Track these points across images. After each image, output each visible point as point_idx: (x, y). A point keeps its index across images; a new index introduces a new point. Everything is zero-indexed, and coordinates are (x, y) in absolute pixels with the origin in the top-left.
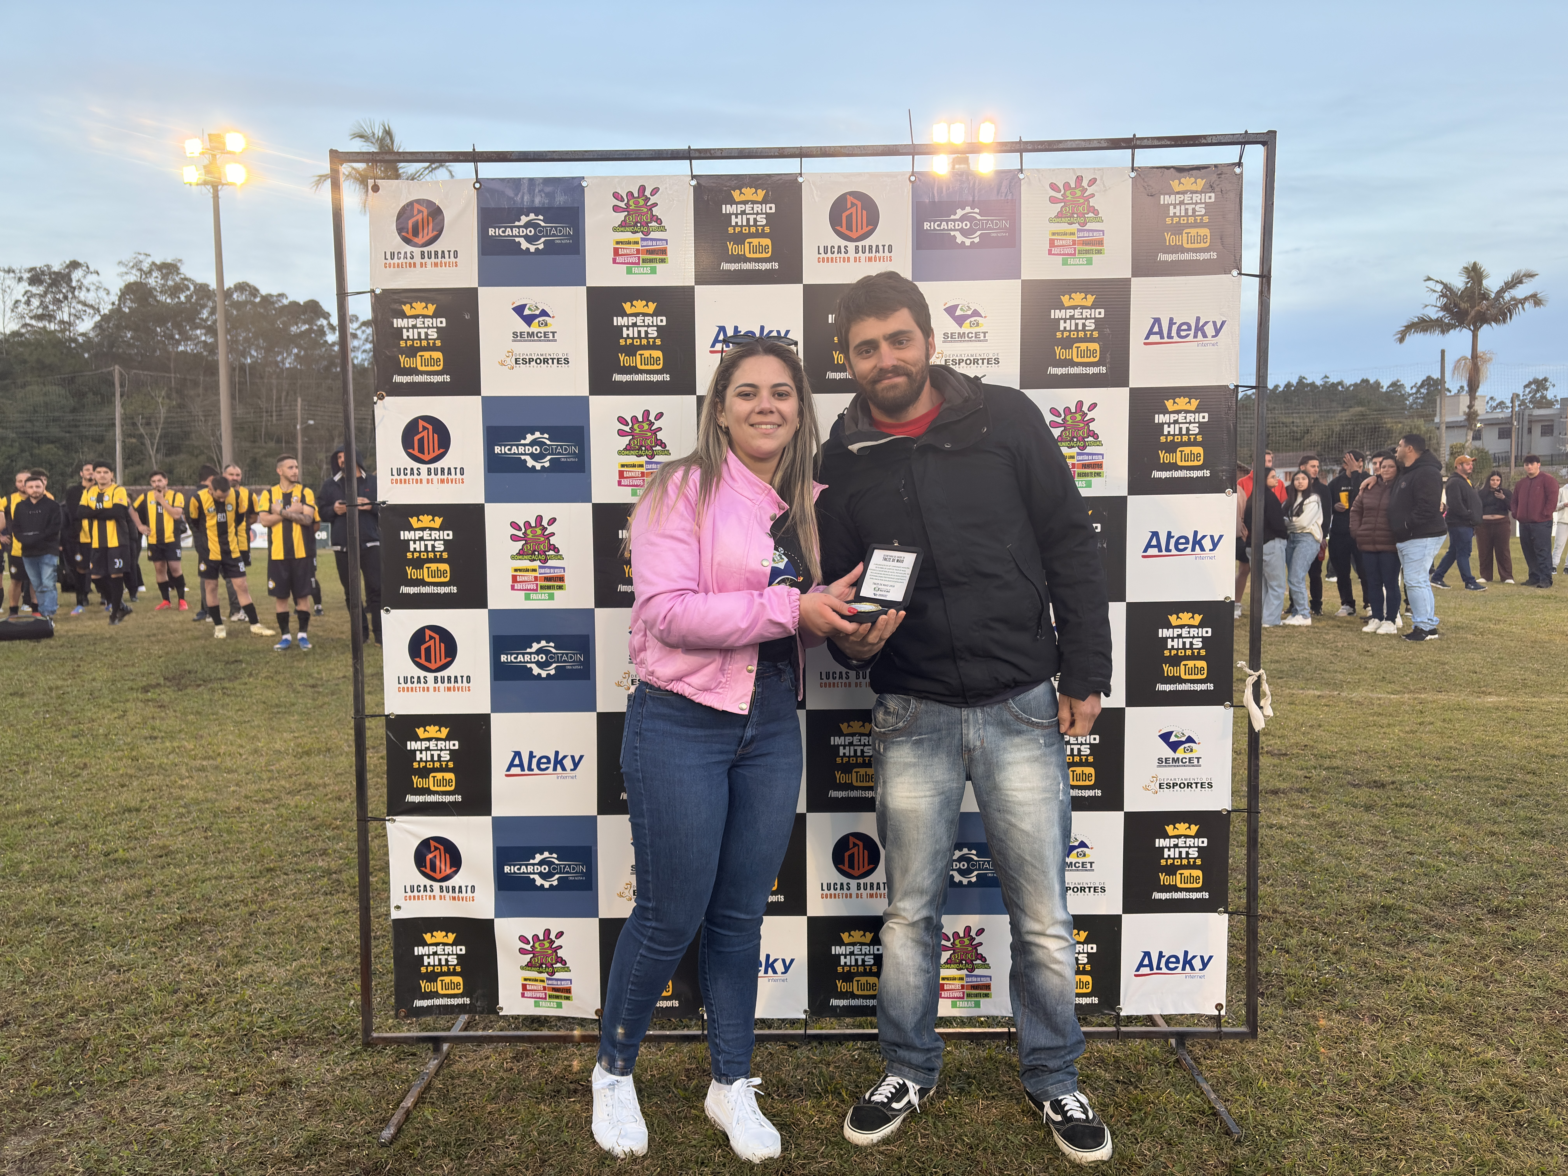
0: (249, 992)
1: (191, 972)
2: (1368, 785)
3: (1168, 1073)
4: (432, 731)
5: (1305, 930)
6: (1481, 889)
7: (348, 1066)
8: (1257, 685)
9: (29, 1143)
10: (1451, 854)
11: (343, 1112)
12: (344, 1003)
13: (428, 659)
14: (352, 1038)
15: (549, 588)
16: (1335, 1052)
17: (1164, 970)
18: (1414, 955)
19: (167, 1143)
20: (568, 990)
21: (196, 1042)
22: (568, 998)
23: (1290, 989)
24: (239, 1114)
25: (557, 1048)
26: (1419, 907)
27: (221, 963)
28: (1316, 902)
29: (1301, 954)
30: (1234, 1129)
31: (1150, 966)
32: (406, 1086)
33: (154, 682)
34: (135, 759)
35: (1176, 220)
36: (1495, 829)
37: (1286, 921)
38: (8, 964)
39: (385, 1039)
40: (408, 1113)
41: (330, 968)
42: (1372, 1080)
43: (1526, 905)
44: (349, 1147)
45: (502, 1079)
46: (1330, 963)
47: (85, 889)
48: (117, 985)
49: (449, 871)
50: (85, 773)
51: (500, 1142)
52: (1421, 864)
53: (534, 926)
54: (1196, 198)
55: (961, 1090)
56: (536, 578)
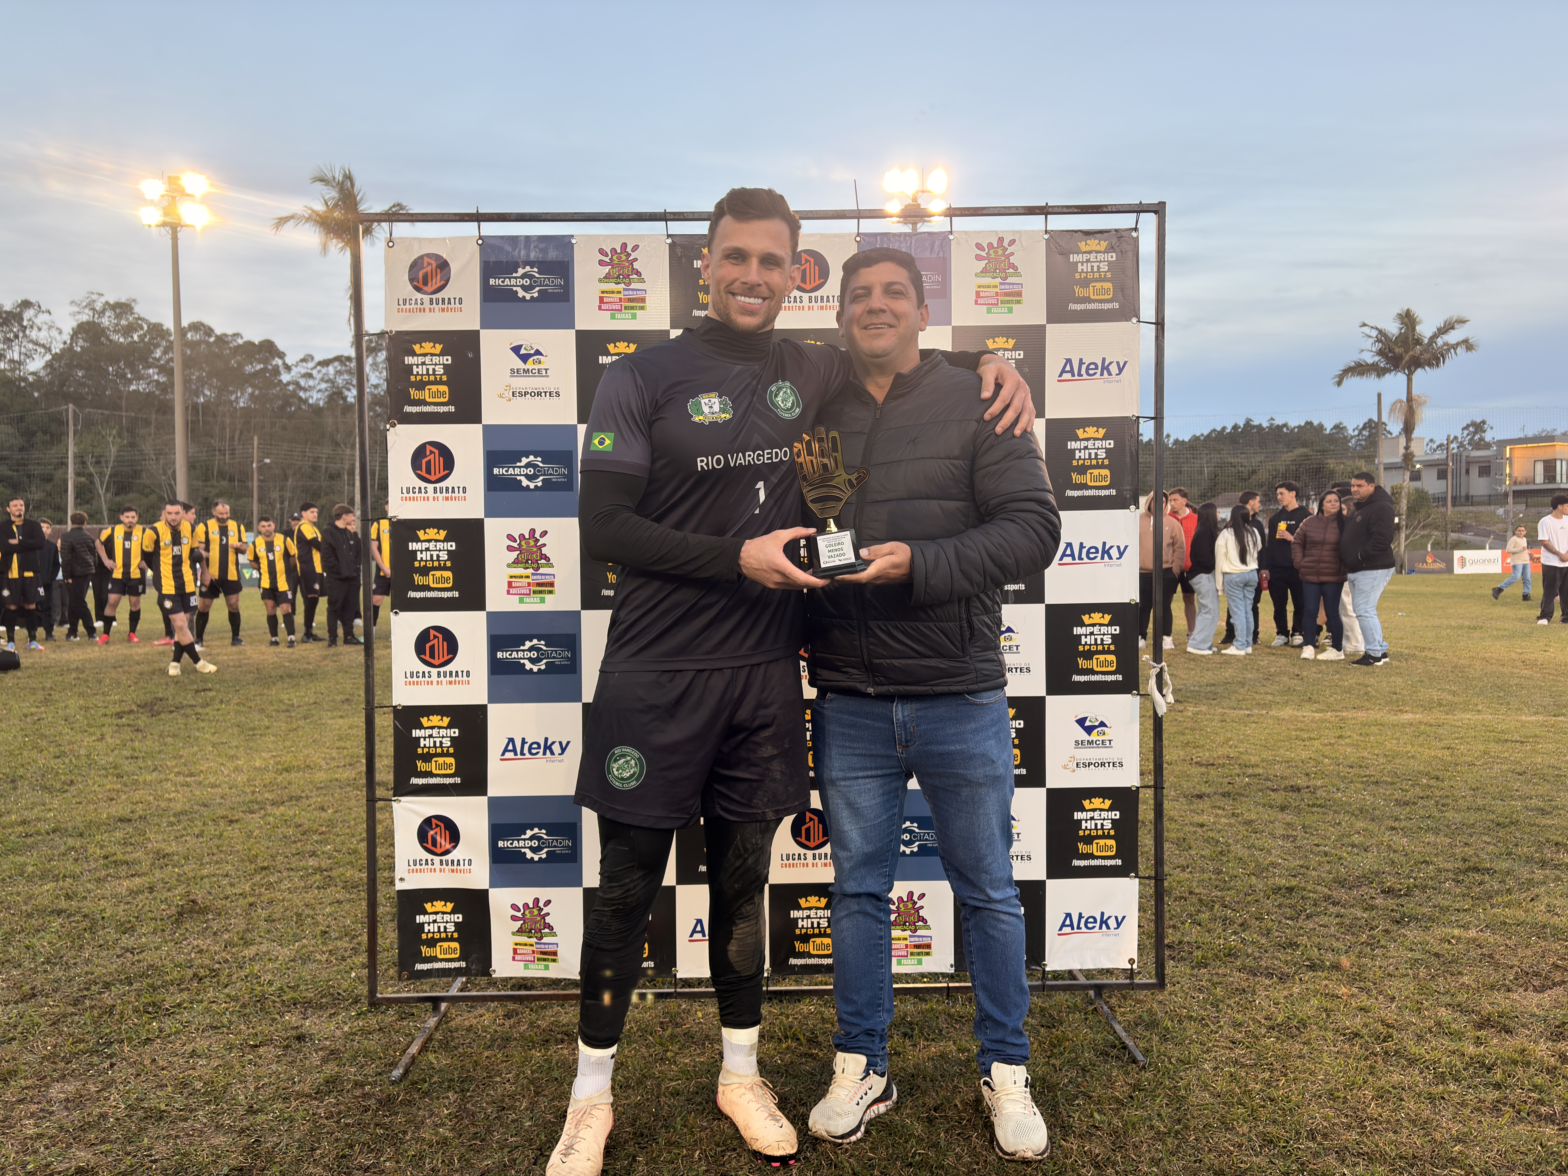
0: (257, 967)
1: (201, 952)
2: (1285, 789)
3: (1086, 1019)
4: (435, 720)
5: (1217, 907)
6: (1377, 874)
7: (356, 1024)
8: (1160, 677)
9: (71, 1088)
10: (1353, 846)
11: (355, 1058)
12: (345, 975)
13: (432, 656)
14: (356, 1002)
15: (541, 592)
16: (1233, 1000)
17: (1084, 929)
18: (1311, 926)
19: (199, 1085)
20: (555, 953)
21: (214, 1006)
22: (554, 961)
23: (1199, 953)
24: (260, 1062)
25: (544, 1008)
26: (1319, 888)
27: (228, 944)
28: (1227, 885)
29: (1211, 926)
30: (1140, 1057)
31: (1071, 925)
32: (409, 1039)
33: (127, 709)
34: (119, 776)
35: (1083, 275)
36: (1397, 824)
37: (1200, 900)
38: (27, 948)
39: (388, 999)
40: (414, 1058)
41: (331, 948)
42: (1263, 1021)
43: (1416, 886)
44: (362, 1085)
45: (496, 1031)
46: (1235, 933)
47: (89, 886)
48: (133, 964)
49: (448, 846)
50: (72, 788)
51: (498, 1079)
52: (1326, 854)
53: (524, 895)
54: (1100, 257)
55: (905, 1035)
56: (529, 584)
